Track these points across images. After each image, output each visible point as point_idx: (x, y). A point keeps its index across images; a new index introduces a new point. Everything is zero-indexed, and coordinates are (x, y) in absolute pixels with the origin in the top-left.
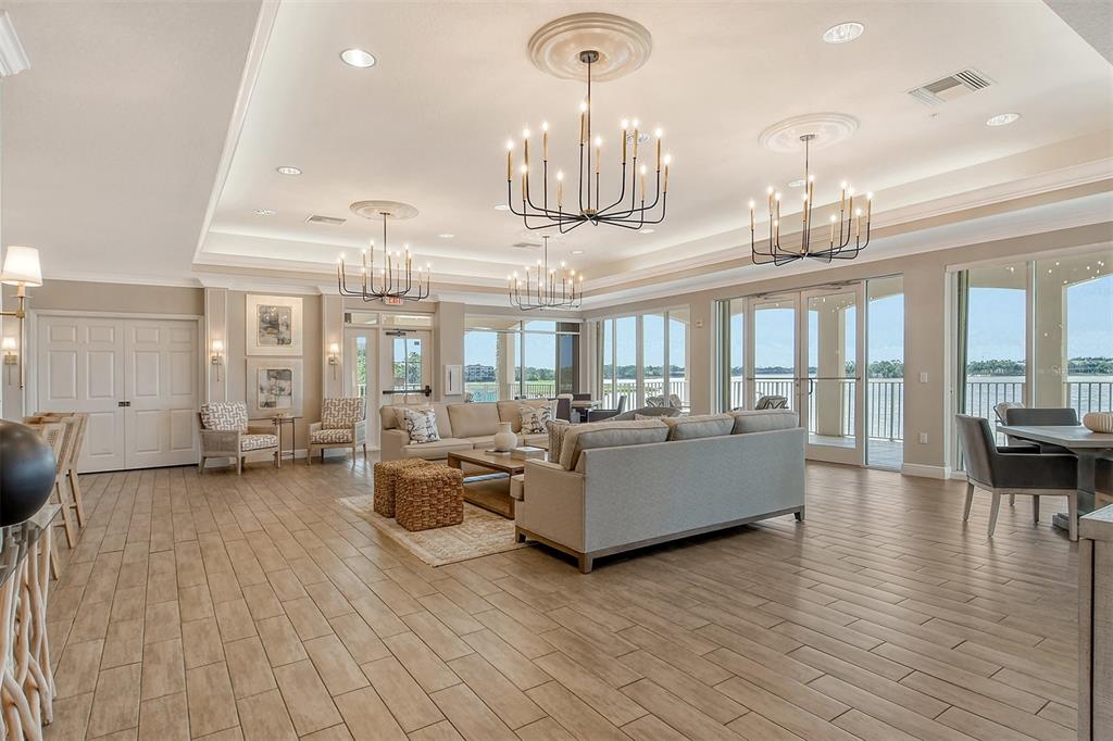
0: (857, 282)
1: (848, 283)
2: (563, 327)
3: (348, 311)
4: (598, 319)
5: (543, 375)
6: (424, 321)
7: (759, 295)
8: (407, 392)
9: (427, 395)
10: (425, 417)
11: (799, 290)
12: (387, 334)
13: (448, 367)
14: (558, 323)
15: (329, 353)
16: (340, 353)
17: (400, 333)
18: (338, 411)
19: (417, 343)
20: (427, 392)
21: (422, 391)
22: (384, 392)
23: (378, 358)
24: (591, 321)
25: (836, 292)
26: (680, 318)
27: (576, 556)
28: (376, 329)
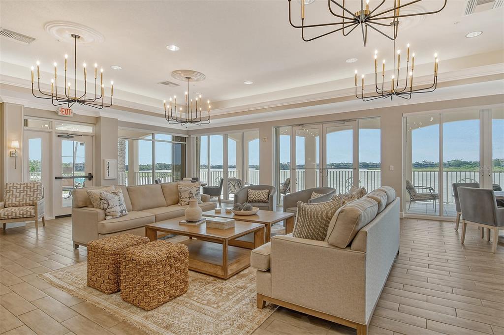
0: (355, 120)
1: (349, 120)
2: (176, 138)
3: (26, 118)
4: (197, 135)
5: (165, 167)
6: (88, 130)
7: (300, 125)
8: (74, 177)
9: (90, 179)
10: (117, 198)
11: (322, 123)
12: (59, 136)
13: (107, 160)
14: (173, 136)
15: (10, 148)
16: (20, 149)
17: (69, 136)
18: (20, 193)
19: (82, 144)
20: (90, 177)
21: (86, 177)
22: (56, 178)
23: (51, 153)
24: (194, 136)
25: (342, 125)
26: (234, 138)
27: (354, 327)
28: (50, 133)
